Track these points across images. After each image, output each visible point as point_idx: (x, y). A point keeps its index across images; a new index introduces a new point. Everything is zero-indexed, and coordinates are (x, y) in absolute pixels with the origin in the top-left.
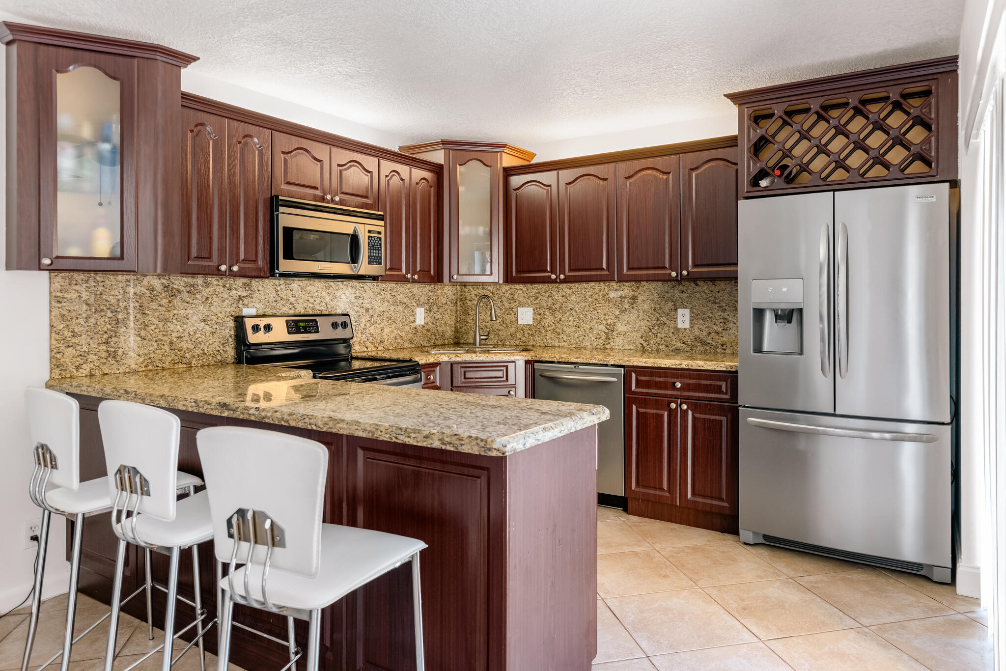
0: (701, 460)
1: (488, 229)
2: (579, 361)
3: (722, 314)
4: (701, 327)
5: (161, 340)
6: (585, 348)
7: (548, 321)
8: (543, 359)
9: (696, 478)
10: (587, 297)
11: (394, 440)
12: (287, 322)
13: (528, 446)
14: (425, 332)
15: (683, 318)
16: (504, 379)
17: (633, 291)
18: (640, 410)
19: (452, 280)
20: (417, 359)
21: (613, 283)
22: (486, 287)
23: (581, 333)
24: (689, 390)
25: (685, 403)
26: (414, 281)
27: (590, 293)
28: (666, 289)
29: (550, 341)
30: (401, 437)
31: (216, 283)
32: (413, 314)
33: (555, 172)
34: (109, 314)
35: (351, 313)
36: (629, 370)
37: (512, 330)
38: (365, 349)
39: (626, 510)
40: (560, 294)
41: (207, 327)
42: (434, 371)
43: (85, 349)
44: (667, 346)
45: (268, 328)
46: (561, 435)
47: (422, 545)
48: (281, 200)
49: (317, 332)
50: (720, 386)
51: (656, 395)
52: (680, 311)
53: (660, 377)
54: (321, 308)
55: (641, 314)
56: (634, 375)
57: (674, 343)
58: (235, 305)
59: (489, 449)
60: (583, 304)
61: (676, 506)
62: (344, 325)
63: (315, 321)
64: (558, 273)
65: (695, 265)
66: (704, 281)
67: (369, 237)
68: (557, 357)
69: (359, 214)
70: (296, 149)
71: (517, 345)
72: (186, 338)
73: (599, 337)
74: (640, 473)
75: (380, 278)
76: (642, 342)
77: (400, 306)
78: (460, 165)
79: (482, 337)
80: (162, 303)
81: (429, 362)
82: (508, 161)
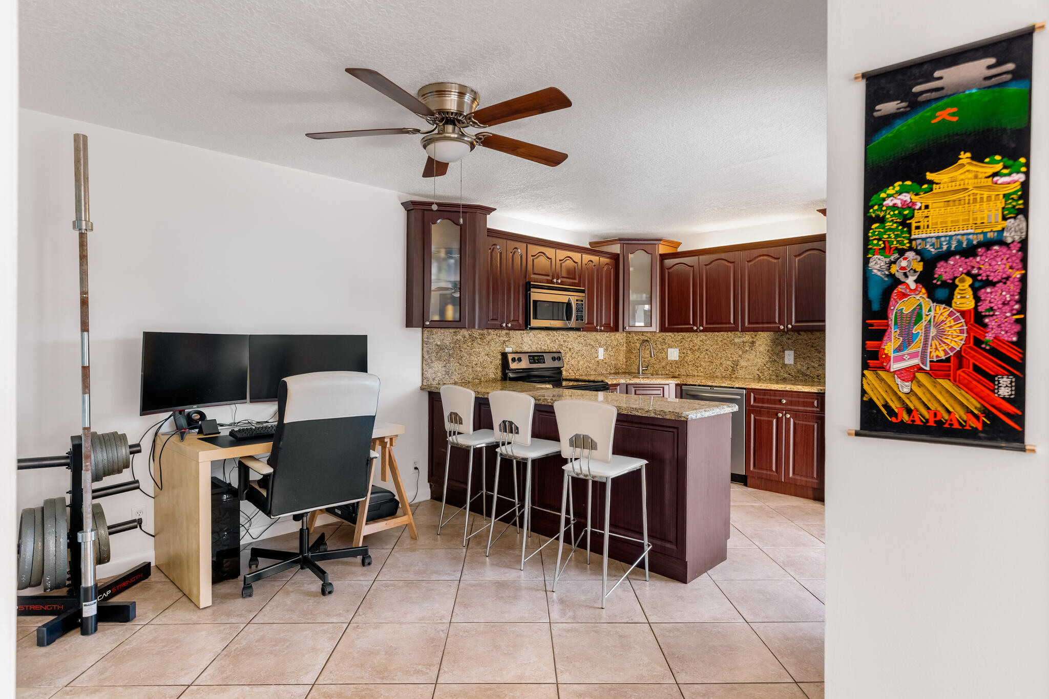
0: (799, 451)
1: (649, 296)
2: (714, 384)
3: (818, 354)
4: (802, 363)
5: (468, 366)
6: (717, 377)
7: (690, 357)
8: (688, 383)
9: (796, 463)
10: (719, 342)
11: (630, 413)
12: (529, 356)
13: (698, 417)
14: (604, 364)
15: (789, 357)
16: (662, 396)
17: (752, 338)
18: (757, 418)
19: (625, 330)
20: (606, 381)
21: (738, 333)
22: (645, 334)
23: (714, 367)
24: (791, 405)
25: (789, 414)
26: (601, 331)
27: (721, 339)
28: (777, 336)
29: (691, 371)
30: (633, 412)
31: (493, 333)
32: (597, 352)
33: (697, 257)
34: (446, 351)
35: (562, 351)
36: (750, 391)
37: (664, 364)
38: (569, 375)
39: (746, 485)
40: (698, 339)
41: (489, 359)
42: (616, 389)
43: (436, 369)
44: (777, 376)
45: (520, 360)
46: (713, 415)
47: (645, 462)
48: (532, 284)
49: (544, 363)
50: (813, 403)
51: (768, 408)
52: (787, 352)
53: (771, 396)
54: (544, 348)
55: (758, 354)
56: (752, 394)
57: (782, 374)
58: (501, 346)
59: (680, 417)
60: (716, 347)
61: (782, 482)
62: (559, 359)
63: (543, 356)
64: (698, 326)
65: (797, 321)
66: (805, 332)
67: (577, 304)
68: (698, 382)
69: (571, 290)
70: (539, 253)
71: (667, 374)
72: (479, 365)
73: (727, 369)
74: (756, 459)
75: (581, 329)
76: (759, 373)
77: (589, 347)
78: (631, 254)
79: (643, 369)
80: (469, 345)
81: (613, 383)
82: (662, 249)
